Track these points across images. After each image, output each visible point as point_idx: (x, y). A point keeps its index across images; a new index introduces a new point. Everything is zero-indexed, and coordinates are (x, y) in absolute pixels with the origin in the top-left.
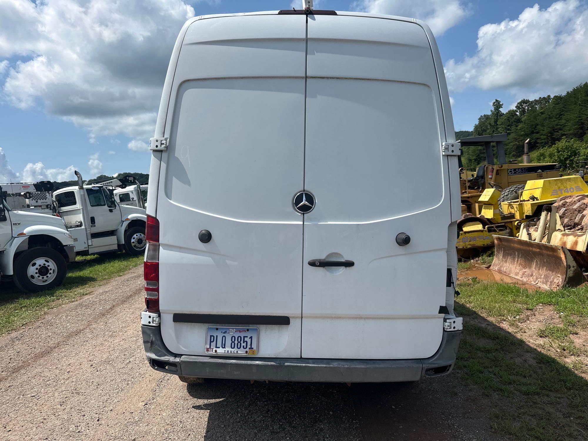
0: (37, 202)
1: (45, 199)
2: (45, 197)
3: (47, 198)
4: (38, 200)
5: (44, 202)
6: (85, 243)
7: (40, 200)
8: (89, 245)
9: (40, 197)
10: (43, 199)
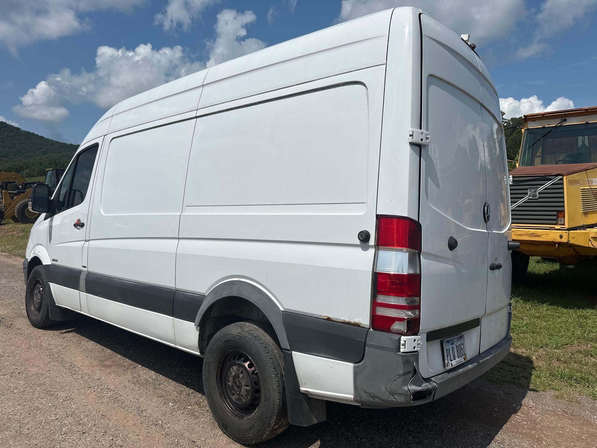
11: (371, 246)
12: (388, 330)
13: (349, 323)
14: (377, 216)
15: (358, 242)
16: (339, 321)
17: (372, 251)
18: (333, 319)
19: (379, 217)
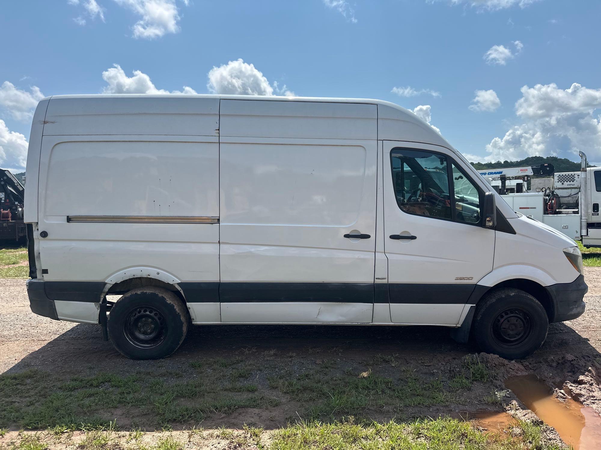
0: (563, 184)
1: (573, 181)
2: (573, 179)
3: (574, 180)
4: (564, 182)
5: (571, 185)
6: (577, 232)
7: (567, 182)
8: (582, 235)
9: (567, 179)
10: (570, 182)
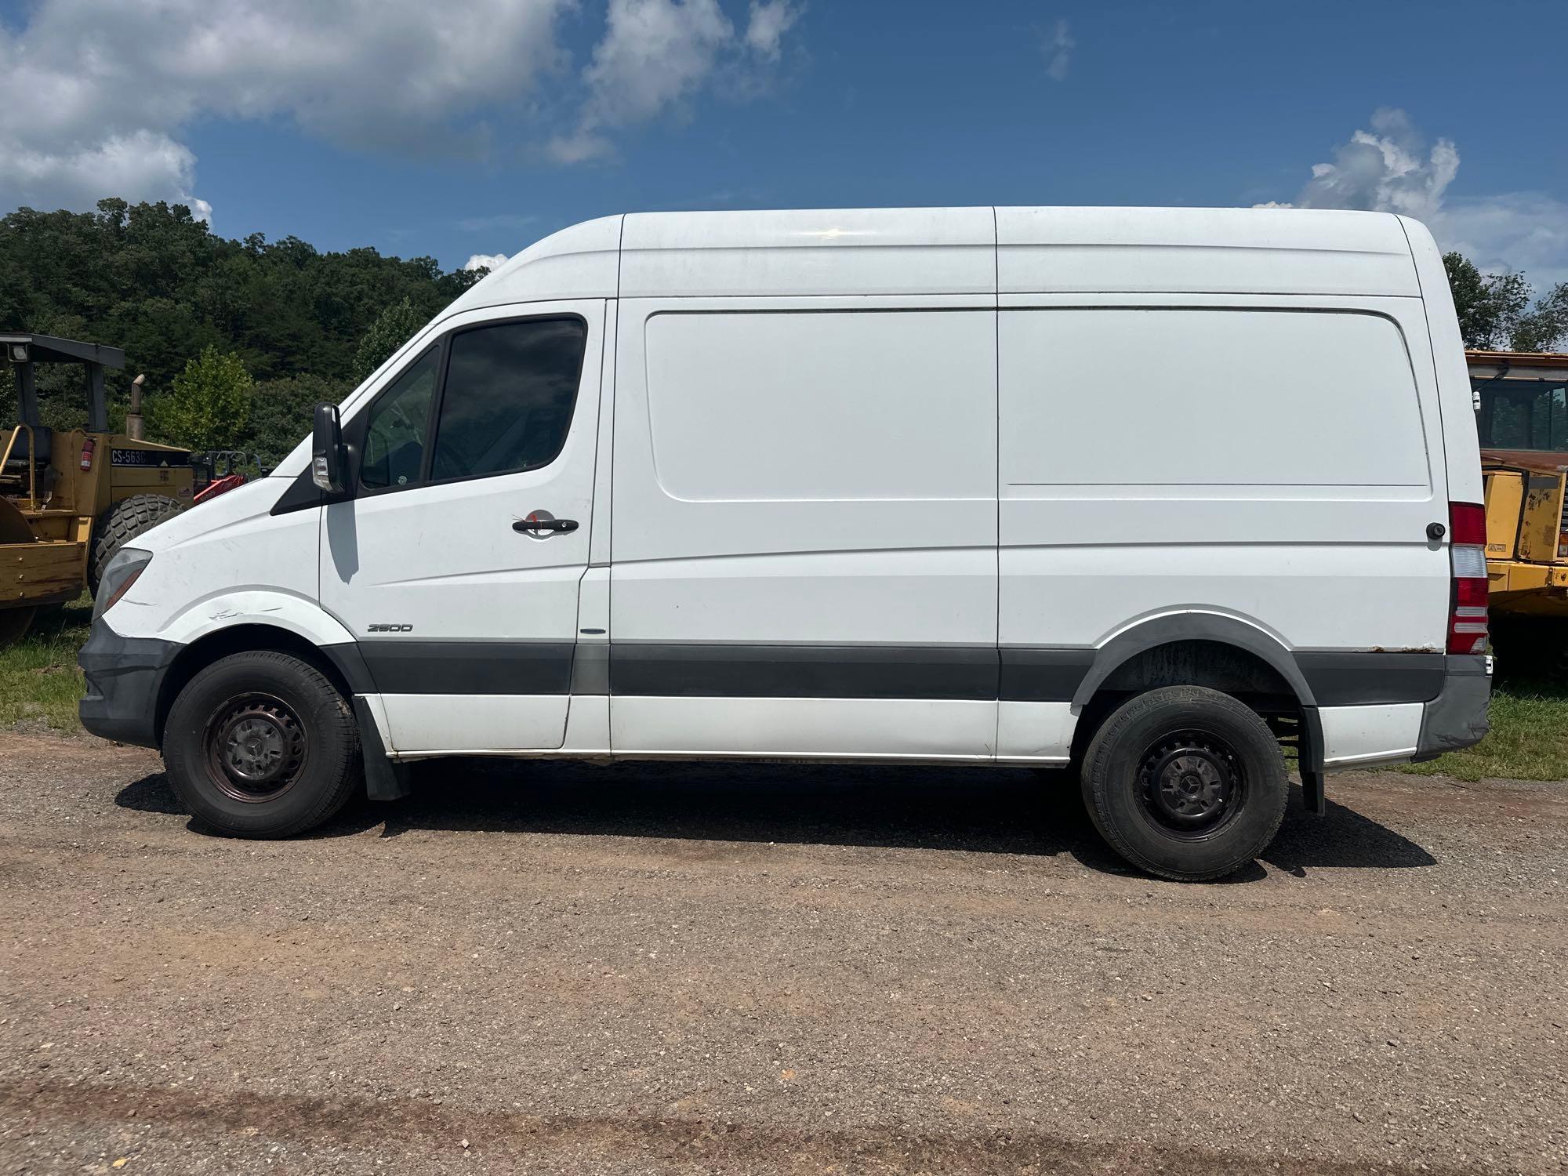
11: (1445, 544)
12: (1466, 651)
13: (1413, 651)
14: (1450, 503)
15: (1425, 539)
16: (1395, 651)
17: (1444, 551)
18: (1386, 650)
19: (1453, 506)
